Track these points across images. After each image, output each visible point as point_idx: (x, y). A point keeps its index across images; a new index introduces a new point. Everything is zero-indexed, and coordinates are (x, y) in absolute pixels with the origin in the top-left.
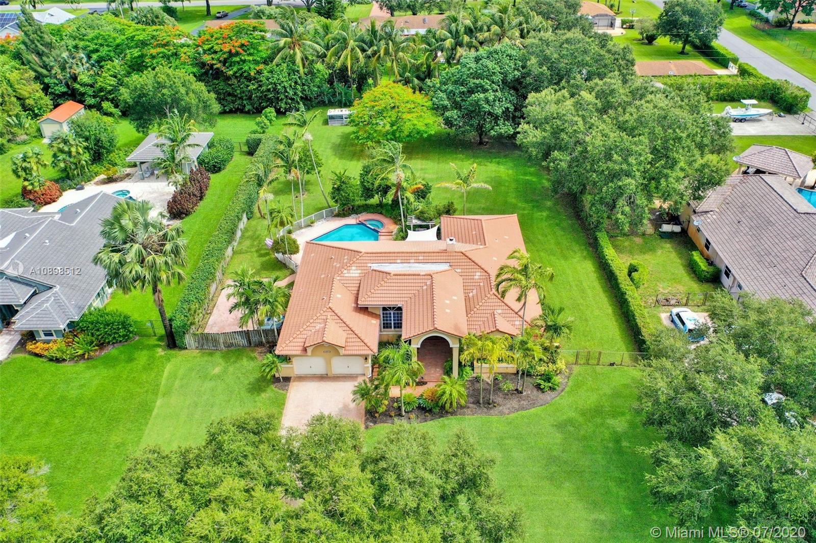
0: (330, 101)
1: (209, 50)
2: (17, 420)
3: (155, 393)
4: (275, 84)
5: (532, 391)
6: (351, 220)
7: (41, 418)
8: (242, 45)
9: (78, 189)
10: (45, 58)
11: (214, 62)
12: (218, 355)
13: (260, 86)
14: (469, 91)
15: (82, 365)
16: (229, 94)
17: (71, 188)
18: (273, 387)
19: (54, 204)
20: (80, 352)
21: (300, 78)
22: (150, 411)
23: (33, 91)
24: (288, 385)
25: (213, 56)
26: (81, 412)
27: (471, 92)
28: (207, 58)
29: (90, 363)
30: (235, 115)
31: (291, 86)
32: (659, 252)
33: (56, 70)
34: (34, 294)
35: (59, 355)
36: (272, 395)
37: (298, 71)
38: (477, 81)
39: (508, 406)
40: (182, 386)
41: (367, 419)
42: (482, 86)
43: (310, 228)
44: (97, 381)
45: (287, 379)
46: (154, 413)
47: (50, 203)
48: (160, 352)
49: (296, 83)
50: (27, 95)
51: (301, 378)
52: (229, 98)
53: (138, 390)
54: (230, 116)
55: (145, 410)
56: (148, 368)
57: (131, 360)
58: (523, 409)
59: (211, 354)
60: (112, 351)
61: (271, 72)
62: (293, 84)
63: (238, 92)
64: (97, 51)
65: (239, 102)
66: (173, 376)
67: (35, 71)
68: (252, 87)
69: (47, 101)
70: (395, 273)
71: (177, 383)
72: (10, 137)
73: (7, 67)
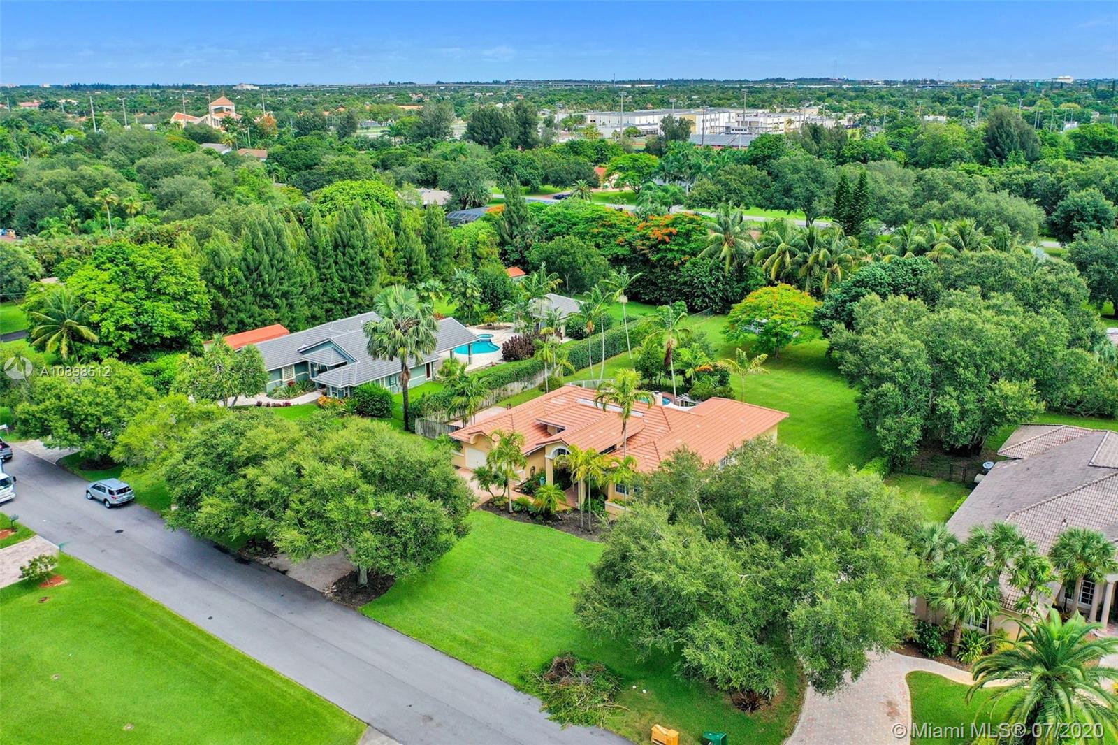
8: (671, 235)
10: (514, 228)
11: (643, 247)
13: (680, 277)
16: (653, 283)
21: (724, 276)
23: (491, 253)
25: (644, 241)
31: (710, 282)
33: (518, 239)
50: (488, 254)
61: (694, 265)
62: (713, 281)
63: (660, 281)
64: (554, 226)
65: (658, 292)
67: (502, 237)
68: (673, 277)
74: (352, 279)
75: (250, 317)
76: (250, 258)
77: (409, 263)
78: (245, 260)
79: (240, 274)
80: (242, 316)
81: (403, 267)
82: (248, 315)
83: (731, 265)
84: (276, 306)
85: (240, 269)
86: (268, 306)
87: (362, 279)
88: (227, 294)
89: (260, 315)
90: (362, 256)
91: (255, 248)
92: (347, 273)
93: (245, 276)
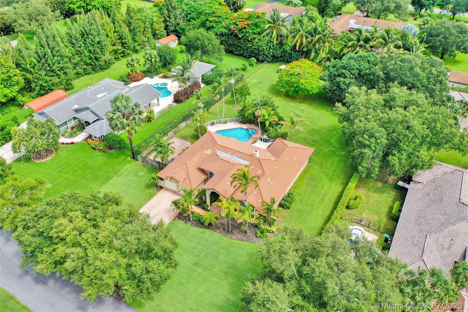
0: (287, 60)
1: (235, 23)
2: (69, 166)
3: (116, 174)
4: (259, 46)
5: (252, 235)
6: (245, 126)
7: (76, 168)
8: (248, 25)
9: (150, 78)
10: (170, 13)
11: (235, 29)
12: (147, 168)
13: (253, 46)
14: (338, 75)
15: (101, 153)
16: (239, 47)
17: (148, 76)
18: (154, 189)
19: (138, 82)
20: (101, 148)
21: (273, 46)
22: (109, 180)
23: (160, 27)
24: (160, 190)
25: (235, 26)
26: (88, 171)
27: (339, 76)
28: (232, 27)
29: (103, 154)
30: (240, 57)
31: (267, 49)
32: (385, 195)
33: (173, 19)
34: (98, 120)
35: (94, 146)
36: (152, 192)
37: (273, 42)
38: (343, 71)
39: (237, 236)
40: (126, 175)
41: (177, 216)
42: (344, 74)
43: (224, 124)
44: (101, 161)
45: (161, 188)
46: (110, 182)
47: (136, 81)
48: (129, 158)
49: (270, 48)
50: (158, 28)
51: (167, 189)
52: (239, 48)
53: (111, 170)
54: (238, 57)
55: (109, 178)
56: (120, 163)
57: (117, 158)
58: (242, 240)
59: (145, 166)
60: (113, 152)
61: (259, 40)
62: (268, 48)
63: (243, 46)
64: (190, 14)
65: (242, 51)
66: (126, 170)
67: (165, 18)
68: (249, 45)
69: (165, 32)
70: (221, 158)
71: (126, 173)
72: (142, 46)
73: (155, 14)
74: (94, 52)
75: (45, 83)
76: (39, 51)
77: (121, 38)
78: (37, 52)
79: (35, 60)
80: (41, 82)
81: (118, 41)
82: (44, 81)
83: (277, 40)
84: (58, 75)
85: (35, 58)
86: (54, 76)
87: (99, 51)
88: (31, 73)
89: (50, 81)
90: (97, 39)
91: (41, 46)
92: (92, 49)
93: (37, 61)
